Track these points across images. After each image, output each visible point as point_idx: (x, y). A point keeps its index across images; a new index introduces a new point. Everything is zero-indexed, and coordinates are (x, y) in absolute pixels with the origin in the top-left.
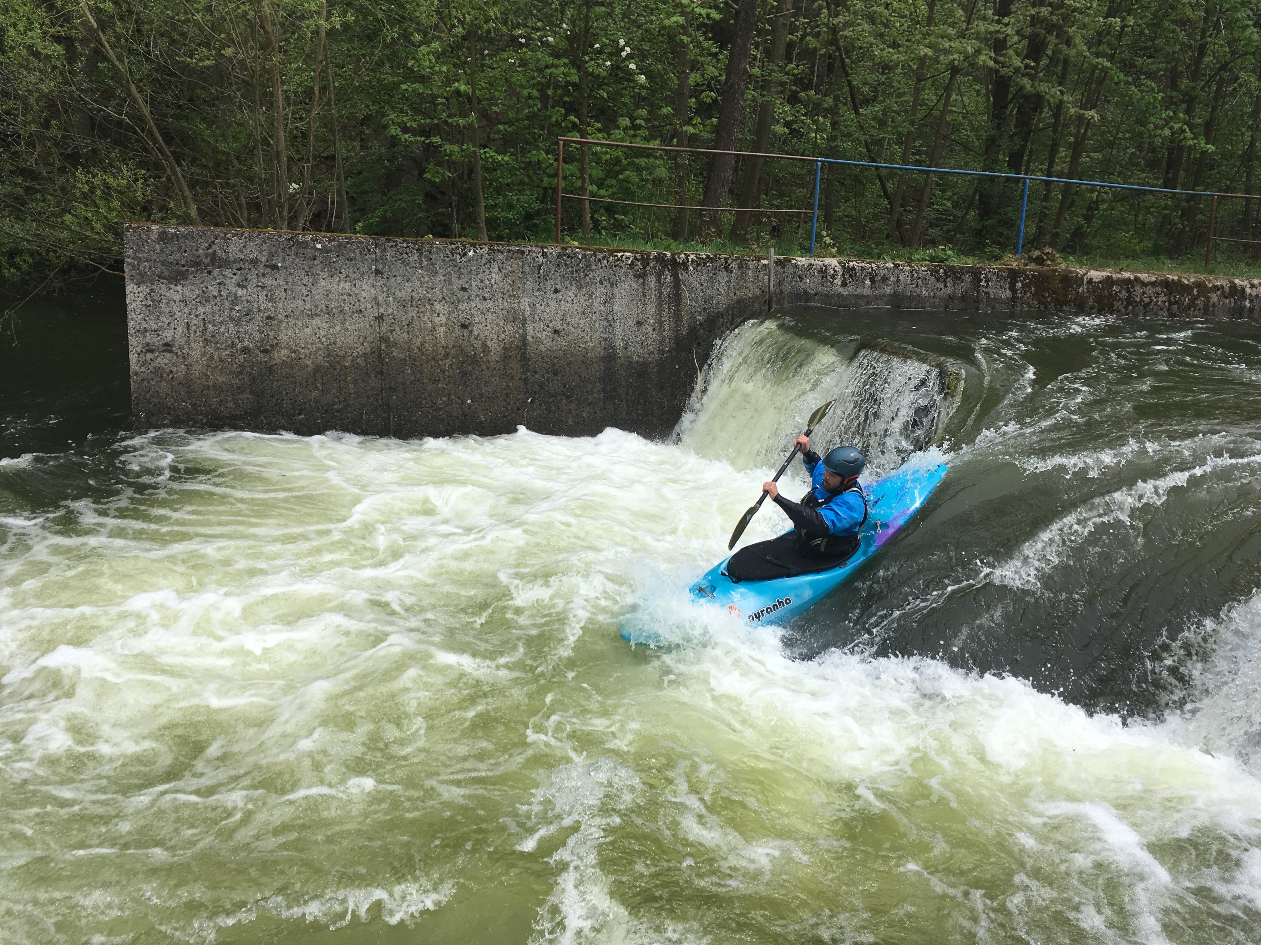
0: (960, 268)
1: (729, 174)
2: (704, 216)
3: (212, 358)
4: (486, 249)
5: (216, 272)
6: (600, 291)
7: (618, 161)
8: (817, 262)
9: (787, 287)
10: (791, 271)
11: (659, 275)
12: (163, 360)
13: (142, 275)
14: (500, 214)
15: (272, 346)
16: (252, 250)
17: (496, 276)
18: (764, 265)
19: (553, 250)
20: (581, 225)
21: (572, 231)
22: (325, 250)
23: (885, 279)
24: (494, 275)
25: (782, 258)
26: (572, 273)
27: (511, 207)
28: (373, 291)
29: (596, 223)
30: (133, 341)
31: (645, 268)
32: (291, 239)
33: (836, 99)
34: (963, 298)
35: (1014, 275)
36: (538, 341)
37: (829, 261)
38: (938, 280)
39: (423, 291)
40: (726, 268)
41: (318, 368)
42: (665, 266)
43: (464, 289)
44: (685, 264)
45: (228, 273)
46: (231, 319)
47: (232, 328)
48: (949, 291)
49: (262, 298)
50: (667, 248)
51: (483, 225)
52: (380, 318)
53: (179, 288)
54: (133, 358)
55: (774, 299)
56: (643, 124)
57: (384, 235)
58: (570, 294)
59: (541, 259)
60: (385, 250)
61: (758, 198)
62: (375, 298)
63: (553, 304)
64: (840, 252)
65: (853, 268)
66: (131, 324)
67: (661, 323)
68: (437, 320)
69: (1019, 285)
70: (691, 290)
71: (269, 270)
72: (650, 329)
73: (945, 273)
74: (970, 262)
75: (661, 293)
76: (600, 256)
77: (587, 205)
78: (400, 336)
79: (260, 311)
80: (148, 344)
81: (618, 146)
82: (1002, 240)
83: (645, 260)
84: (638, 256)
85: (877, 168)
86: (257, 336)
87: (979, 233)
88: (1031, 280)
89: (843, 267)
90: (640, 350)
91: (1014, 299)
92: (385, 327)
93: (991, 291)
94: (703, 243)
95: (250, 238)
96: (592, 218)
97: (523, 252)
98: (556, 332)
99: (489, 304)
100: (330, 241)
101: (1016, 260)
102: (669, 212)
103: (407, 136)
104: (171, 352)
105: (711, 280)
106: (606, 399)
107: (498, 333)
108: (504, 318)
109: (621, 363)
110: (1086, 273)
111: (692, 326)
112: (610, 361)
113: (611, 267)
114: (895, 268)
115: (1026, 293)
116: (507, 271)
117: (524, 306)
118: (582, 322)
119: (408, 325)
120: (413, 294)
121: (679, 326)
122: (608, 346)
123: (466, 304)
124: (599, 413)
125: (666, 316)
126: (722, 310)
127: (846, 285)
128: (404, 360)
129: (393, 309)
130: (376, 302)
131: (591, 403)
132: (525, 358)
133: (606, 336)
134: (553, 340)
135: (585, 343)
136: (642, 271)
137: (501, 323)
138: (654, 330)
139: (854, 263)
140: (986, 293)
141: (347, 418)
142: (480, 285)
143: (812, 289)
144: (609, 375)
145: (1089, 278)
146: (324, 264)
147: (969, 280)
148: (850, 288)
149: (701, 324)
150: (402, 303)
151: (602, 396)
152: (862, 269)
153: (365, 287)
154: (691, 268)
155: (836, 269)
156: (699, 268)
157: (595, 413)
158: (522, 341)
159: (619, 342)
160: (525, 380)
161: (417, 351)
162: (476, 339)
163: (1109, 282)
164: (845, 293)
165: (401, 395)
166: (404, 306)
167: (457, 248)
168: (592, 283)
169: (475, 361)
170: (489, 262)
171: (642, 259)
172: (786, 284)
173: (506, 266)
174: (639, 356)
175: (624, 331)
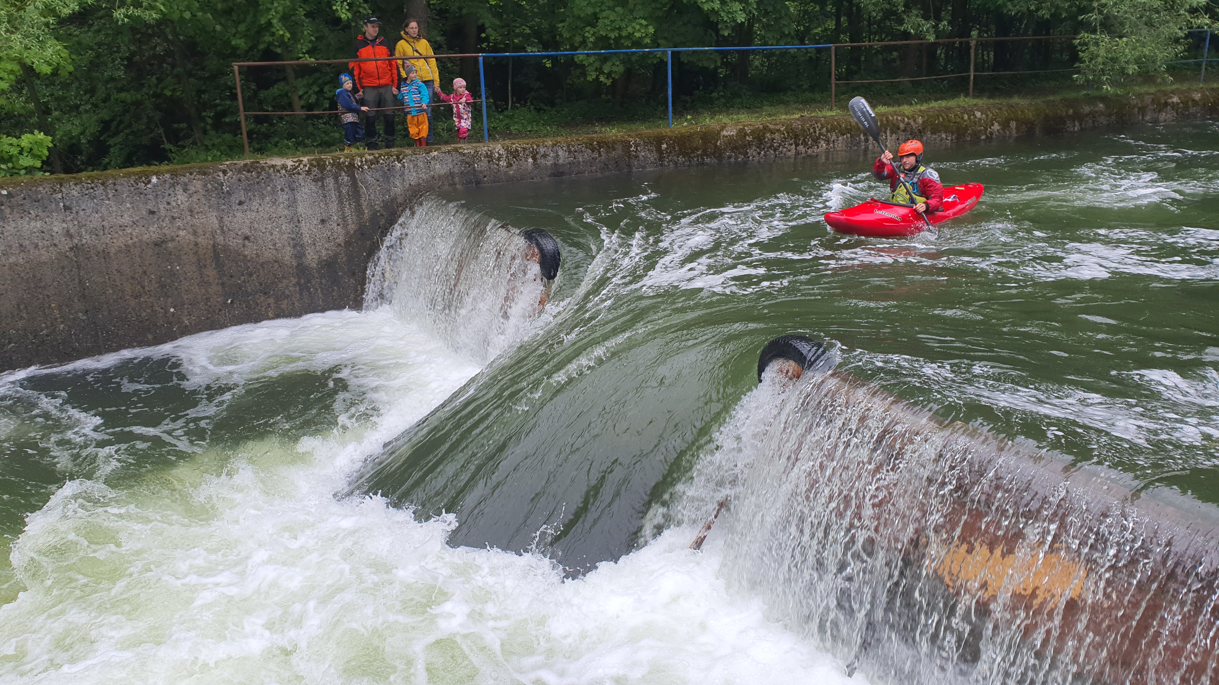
4: (168, 175)
6: (283, 197)
10: (460, 159)
11: (336, 178)
18: (433, 157)
22: (10, 195)
23: (544, 155)
24: (179, 197)
25: (452, 146)
26: (253, 185)
28: (65, 225)
31: (322, 172)
34: (617, 164)
35: (659, 138)
36: (231, 249)
37: (495, 145)
38: (593, 152)
39: (113, 220)
41: (21, 300)
42: (341, 169)
43: (152, 213)
48: (603, 159)
52: (75, 248)
57: (70, 173)
58: (254, 203)
59: (222, 177)
60: (70, 187)
62: (68, 231)
63: (239, 214)
64: (504, 136)
65: (516, 150)
67: (344, 218)
68: (129, 243)
69: (665, 146)
70: (368, 186)
72: (335, 225)
73: (599, 143)
78: (96, 262)
83: (321, 168)
84: (316, 162)
88: (676, 140)
89: (507, 150)
90: (328, 245)
91: (661, 158)
92: (79, 257)
93: (640, 155)
97: (204, 173)
98: (247, 238)
99: (178, 223)
100: (15, 187)
105: (386, 176)
106: (301, 290)
107: (191, 247)
108: (195, 233)
109: (311, 258)
110: (723, 128)
111: (374, 217)
112: (301, 258)
113: (290, 176)
114: (554, 145)
115: (671, 152)
116: (191, 192)
117: (212, 220)
118: (269, 227)
119: (104, 251)
120: (104, 223)
121: (361, 219)
122: (297, 244)
123: (156, 226)
124: (297, 304)
125: (347, 212)
126: (399, 201)
127: (511, 165)
128: (106, 282)
129: (87, 239)
130: (68, 234)
131: (288, 296)
132: (219, 265)
133: (293, 236)
134: (244, 246)
135: (274, 245)
136: (320, 176)
137: (192, 238)
138: (338, 225)
139: (517, 145)
140: (636, 157)
141: (57, 340)
142: (167, 207)
143: (481, 172)
144: (302, 270)
145: (725, 133)
146: (12, 208)
147: (620, 147)
148: (514, 167)
149: (382, 215)
150: (94, 232)
151: (298, 288)
152: (524, 149)
153: (56, 223)
154: (366, 167)
155: (501, 152)
156: (373, 166)
157: (293, 304)
158: (215, 251)
159: (306, 239)
160: (223, 284)
161: (115, 272)
162: (171, 254)
163: (742, 133)
164: (511, 172)
165: (106, 313)
166: (97, 235)
167: (140, 178)
168: (274, 192)
169: (173, 274)
170: (173, 185)
171: (318, 165)
172: (456, 171)
173: (189, 187)
174: (327, 249)
175: (310, 229)
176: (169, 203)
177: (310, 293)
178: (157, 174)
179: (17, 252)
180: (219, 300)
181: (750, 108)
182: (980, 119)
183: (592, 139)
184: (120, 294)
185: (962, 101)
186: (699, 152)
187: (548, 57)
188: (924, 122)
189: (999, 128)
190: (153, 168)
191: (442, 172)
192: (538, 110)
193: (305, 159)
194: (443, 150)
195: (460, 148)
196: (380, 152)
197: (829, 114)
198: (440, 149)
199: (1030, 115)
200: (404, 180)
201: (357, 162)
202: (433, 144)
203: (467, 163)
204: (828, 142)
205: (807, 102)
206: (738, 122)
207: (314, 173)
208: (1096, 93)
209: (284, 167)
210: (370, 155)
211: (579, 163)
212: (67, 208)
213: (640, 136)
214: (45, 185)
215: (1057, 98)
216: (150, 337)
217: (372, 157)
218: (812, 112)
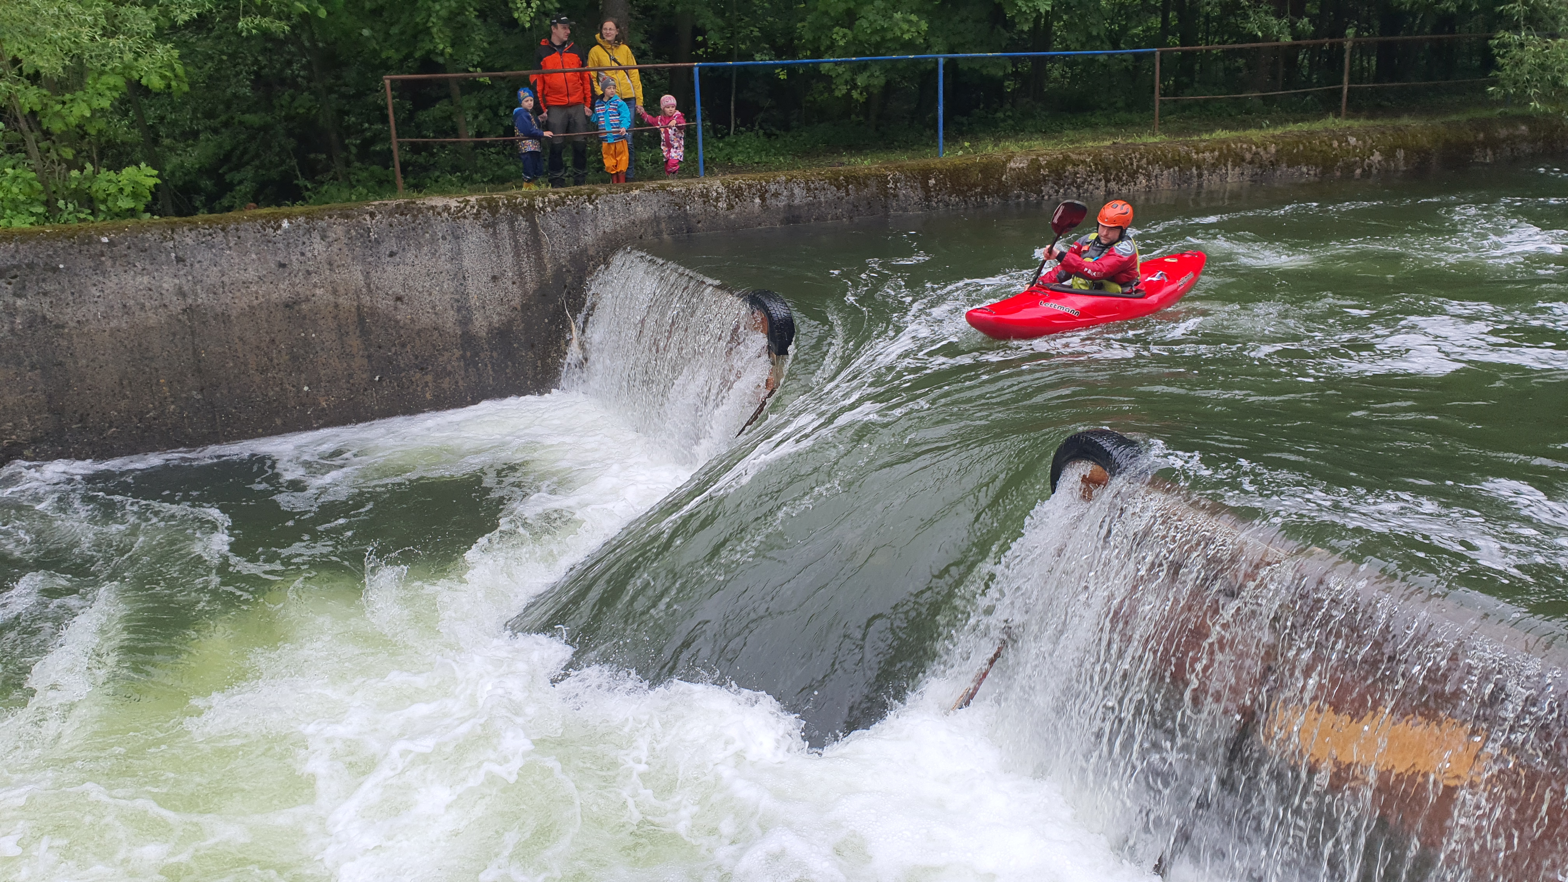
4: (302, 218)
6: (445, 247)
8: (699, 185)
10: (667, 199)
11: (511, 223)
16: (26, 255)
17: (319, 246)
22: (111, 243)
23: (776, 194)
24: (316, 246)
25: (658, 182)
26: (408, 231)
28: (177, 281)
31: (494, 216)
34: (869, 205)
35: (925, 172)
36: (379, 312)
37: (713, 181)
39: (234, 274)
41: (124, 374)
42: (518, 212)
43: (282, 266)
45: (2, 282)
48: (852, 199)
49: (46, 306)
52: (188, 310)
55: (649, 232)
58: (409, 255)
59: (369, 221)
60: (184, 233)
62: (180, 288)
63: (390, 269)
64: (724, 170)
65: (739, 188)
67: (521, 275)
68: (255, 304)
69: (933, 181)
70: (552, 234)
71: (50, 274)
72: (509, 283)
78: (214, 327)
79: (46, 320)
83: (492, 210)
88: (945, 175)
89: (728, 187)
90: (500, 308)
91: (927, 198)
92: (193, 321)
93: (901, 193)
98: (399, 299)
99: (315, 279)
100: (118, 233)
105: (574, 220)
106: (467, 366)
107: (330, 309)
108: (335, 292)
109: (480, 325)
110: (1010, 158)
111: (559, 274)
112: (466, 324)
113: (454, 220)
114: (788, 181)
115: (941, 189)
116: (330, 240)
117: (357, 275)
118: (427, 285)
119: (223, 314)
120: (224, 279)
121: (542, 275)
122: (462, 307)
123: (287, 282)
124: (461, 383)
125: (525, 266)
126: (591, 252)
127: (733, 207)
128: (224, 352)
129: (203, 298)
130: (181, 293)
131: (450, 372)
132: (365, 333)
133: (456, 297)
134: (396, 309)
135: (434, 308)
136: (491, 220)
137: (332, 298)
138: (514, 283)
139: (740, 181)
140: (895, 196)
141: (166, 425)
142: (301, 258)
143: (694, 216)
144: (468, 340)
145: (1012, 165)
146: (114, 259)
147: (874, 184)
148: (737, 209)
149: (568, 271)
150: (212, 290)
151: (462, 364)
152: (750, 186)
153: (166, 278)
154: (549, 209)
155: (720, 190)
156: (558, 208)
157: (457, 382)
158: (359, 315)
159: (474, 301)
160: (369, 357)
161: (237, 341)
162: (304, 318)
163: (1035, 165)
164: (733, 216)
165: (225, 392)
166: (215, 293)
167: (269, 222)
168: (433, 241)
169: (307, 343)
170: (308, 231)
171: (490, 206)
172: (663, 214)
173: (329, 234)
174: (499, 314)
175: (478, 288)
176: (303, 254)
177: (478, 369)
178: (288, 217)
179: (120, 314)
180: (364, 376)
181: (1046, 132)
182: (1355, 147)
183: (838, 173)
184: (243, 368)
185: (1331, 123)
186: (979, 190)
187: (783, 67)
188: (1277, 151)
189: (1380, 158)
190: (284, 209)
191: (645, 216)
192: (769, 136)
193: (473, 199)
194: (647, 187)
195: (668, 185)
196: (567, 189)
197: (1152, 140)
198: (643, 186)
199: (1424, 141)
200: (596, 226)
201: (539, 203)
202: (634, 180)
203: (676, 204)
204: (1148, 176)
205: (1122, 125)
206: (1030, 150)
207: (484, 217)
208: (1516, 111)
209: (446, 208)
210: (554, 193)
211: (820, 203)
212: (179, 260)
213: (901, 168)
214: (154, 231)
215: (1462, 118)
216: (278, 421)
217: (556, 197)
218: (1128, 137)
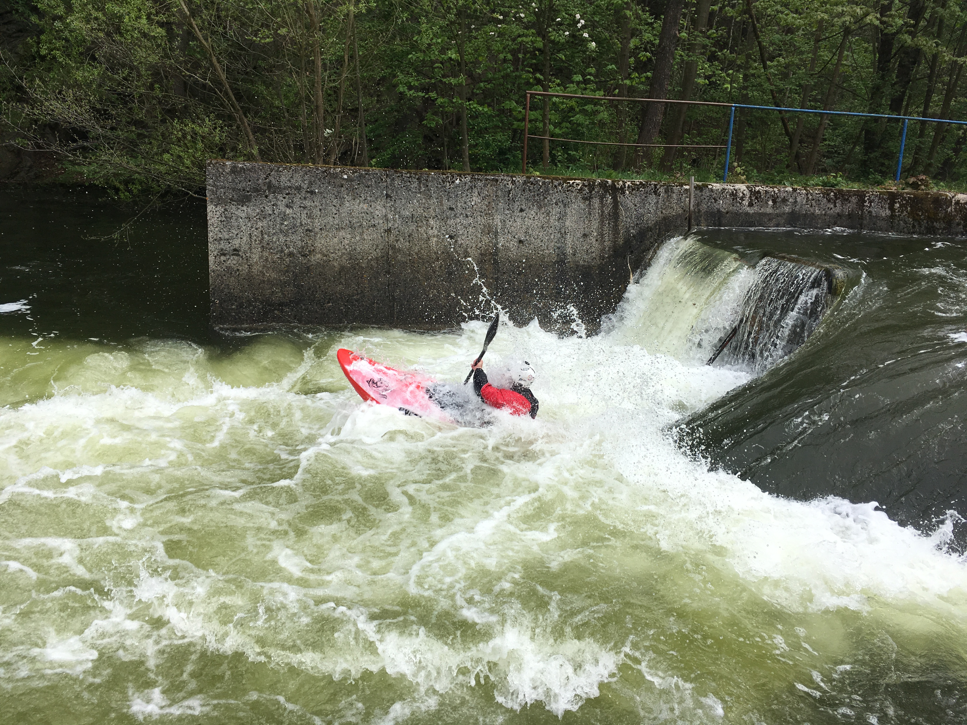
0: (848, 191)
1: (660, 118)
2: (639, 151)
3: (267, 260)
4: (469, 178)
5: (271, 196)
6: (555, 211)
7: (572, 109)
8: (729, 187)
9: (704, 207)
10: (708, 194)
11: (602, 198)
12: (232, 261)
13: (219, 199)
14: (481, 151)
15: (310, 251)
16: (297, 180)
17: (476, 199)
18: (686, 190)
19: (520, 179)
20: (542, 159)
21: (535, 164)
22: (349, 180)
23: (784, 200)
24: (474, 198)
25: (700, 184)
26: (534, 196)
27: (487, 145)
28: (384, 211)
29: (553, 158)
30: (211, 247)
31: (591, 192)
32: (325, 171)
33: (748, 56)
34: (850, 216)
35: (893, 197)
36: (507, 249)
37: (738, 186)
38: (829, 201)
39: (420, 211)
40: (655, 192)
41: (342, 268)
42: (606, 191)
43: (451, 209)
44: (622, 189)
45: (280, 197)
46: (281, 231)
47: (282, 239)
48: (838, 210)
49: (304, 216)
50: (609, 177)
51: (467, 160)
52: (389, 231)
53: (245, 208)
54: (211, 258)
55: (693, 216)
56: (592, 78)
57: (392, 168)
58: (532, 212)
59: (510, 186)
60: (393, 179)
61: (682, 137)
62: (386, 216)
63: (519, 220)
64: (748, 179)
65: (759, 192)
66: (210, 235)
67: (602, 235)
68: (430, 232)
69: (898, 205)
70: (627, 209)
71: (309, 195)
72: (594, 240)
73: (835, 195)
74: (856, 187)
75: (603, 212)
76: (556, 183)
77: (547, 144)
78: (402, 244)
79: (302, 225)
80: (222, 250)
81: (571, 97)
82: (884, 169)
83: (591, 187)
84: (586, 183)
85: (780, 111)
86: (299, 244)
87: (864, 163)
88: (907, 201)
89: (751, 191)
90: (585, 256)
91: (892, 216)
92: (392, 238)
93: (874, 211)
94: (637, 172)
95: (296, 171)
96: (550, 153)
97: (497, 180)
98: (521, 242)
99: (471, 220)
100: (353, 173)
101: (895, 185)
102: (610, 148)
103: (411, 92)
104: (238, 255)
105: (643, 202)
106: (558, 293)
107: (476, 242)
109: (570, 266)
110: (955, 195)
111: (627, 238)
112: (561, 265)
113: (564, 192)
115: (902, 211)
116: (484, 195)
117: (496, 222)
118: (541, 234)
121: (616, 238)
122: (561, 253)
125: (606, 230)
126: (651, 225)
127: (752, 205)
128: (405, 263)
129: (397, 224)
130: (386, 219)
132: (496, 262)
133: (559, 245)
134: (518, 248)
135: (543, 251)
136: (589, 195)
137: (478, 235)
138: (597, 240)
139: (759, 188)
140: (869, 212)
142: (464, 206)
143: (725, 209)
144: (561, 276)
145: (957, 200)
146: (349, 190)
147: (855, 201)
148: (755, 208)
149: (634, 237)
150: (405, 219)
151: (555, 292)
152: (766, 192)
153: (378, 207)
154: (628, 192)
155: (745, 192)
156: (634, 192)
158: (494, 249)
159: (569, 250)
160: (496, 279)
161: (414, 256)
162: (459, 246)
164: (752, 212)
166: (406, 222)
167: (448, 178)
168: (549, 204)
170: (471, 188)
172: (703, 205)
173: (484, 191)
174: (584, 261)
175: (573, 241)
178: (460, 175)
190: (458, 171)
203: (714, 199)
207: (584, 192)
